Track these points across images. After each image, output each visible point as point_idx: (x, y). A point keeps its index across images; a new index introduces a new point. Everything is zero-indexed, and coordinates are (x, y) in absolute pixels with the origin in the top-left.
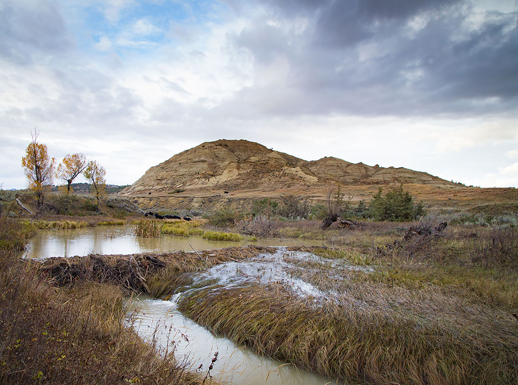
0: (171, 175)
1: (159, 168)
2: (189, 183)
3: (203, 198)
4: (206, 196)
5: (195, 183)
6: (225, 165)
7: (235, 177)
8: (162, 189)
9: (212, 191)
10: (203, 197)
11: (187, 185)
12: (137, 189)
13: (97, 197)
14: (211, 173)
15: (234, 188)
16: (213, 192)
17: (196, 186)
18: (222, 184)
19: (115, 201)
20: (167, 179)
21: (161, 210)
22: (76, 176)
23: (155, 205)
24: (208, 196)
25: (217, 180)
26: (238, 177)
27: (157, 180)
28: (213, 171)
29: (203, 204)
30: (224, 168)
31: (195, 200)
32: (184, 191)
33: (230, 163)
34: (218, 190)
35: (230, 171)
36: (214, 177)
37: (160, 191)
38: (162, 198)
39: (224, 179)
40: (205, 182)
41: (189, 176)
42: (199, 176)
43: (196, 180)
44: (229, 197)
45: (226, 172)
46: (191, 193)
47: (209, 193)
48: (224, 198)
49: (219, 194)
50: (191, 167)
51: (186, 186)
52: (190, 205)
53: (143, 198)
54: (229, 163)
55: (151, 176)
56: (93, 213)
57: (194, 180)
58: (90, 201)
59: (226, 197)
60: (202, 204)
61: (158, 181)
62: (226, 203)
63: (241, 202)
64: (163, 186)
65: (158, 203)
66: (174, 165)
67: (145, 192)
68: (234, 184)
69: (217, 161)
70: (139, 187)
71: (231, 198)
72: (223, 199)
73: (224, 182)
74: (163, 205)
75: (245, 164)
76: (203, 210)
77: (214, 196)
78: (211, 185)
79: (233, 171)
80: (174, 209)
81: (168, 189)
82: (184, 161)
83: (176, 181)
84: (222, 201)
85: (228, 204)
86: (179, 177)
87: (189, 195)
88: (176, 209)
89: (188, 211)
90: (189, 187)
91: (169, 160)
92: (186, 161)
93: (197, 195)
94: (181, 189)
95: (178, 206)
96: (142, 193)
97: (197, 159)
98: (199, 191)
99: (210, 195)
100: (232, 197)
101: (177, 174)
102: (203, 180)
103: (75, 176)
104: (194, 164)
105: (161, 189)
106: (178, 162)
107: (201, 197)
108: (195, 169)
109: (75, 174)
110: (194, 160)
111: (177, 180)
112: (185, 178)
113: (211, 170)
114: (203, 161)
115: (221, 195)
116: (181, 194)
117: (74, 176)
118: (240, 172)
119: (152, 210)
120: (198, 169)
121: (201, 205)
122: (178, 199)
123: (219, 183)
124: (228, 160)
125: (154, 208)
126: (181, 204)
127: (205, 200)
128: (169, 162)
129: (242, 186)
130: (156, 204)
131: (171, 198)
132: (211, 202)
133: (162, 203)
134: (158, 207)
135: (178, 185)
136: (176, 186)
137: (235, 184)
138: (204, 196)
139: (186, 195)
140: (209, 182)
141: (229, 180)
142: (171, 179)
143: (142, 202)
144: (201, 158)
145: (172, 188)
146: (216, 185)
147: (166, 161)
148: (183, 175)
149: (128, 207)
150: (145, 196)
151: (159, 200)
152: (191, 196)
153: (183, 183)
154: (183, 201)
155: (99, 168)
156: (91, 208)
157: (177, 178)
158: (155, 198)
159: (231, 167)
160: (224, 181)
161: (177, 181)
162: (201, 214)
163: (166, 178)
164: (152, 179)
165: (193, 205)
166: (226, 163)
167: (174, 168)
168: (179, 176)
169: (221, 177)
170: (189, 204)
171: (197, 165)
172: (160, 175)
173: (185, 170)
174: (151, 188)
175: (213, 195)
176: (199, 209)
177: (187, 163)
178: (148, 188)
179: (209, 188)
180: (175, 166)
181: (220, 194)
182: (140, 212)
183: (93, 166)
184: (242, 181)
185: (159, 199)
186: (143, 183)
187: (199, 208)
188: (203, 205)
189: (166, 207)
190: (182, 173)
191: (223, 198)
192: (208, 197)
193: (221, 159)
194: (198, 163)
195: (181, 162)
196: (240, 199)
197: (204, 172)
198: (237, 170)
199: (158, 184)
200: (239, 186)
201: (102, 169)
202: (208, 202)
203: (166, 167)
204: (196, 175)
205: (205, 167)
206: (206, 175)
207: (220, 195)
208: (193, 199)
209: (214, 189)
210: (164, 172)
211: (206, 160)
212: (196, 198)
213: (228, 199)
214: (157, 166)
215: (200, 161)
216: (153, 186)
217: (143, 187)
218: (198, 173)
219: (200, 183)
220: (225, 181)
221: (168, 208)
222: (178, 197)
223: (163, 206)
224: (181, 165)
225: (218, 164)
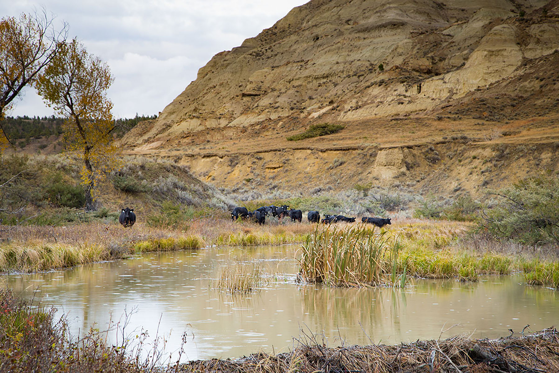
0: (289, 78)
1: (244, 55)
2: (353, 103)
3: (406, 150)
4: (418, 142)
5: (372, 102)
6: (472, 33)
7: (510, 72)
8: (263, 127)
9: (436, 123)
10: (409, 147)
11: (347, 107)
12: (177, 129)
13: (87, 162)
14: (425, 63)
15: (508, 110)
16: (440, 127)
17: (376, 111)
18: (466, 100)
19: (140, 173)
20: (276, 93)
21: (271, 196)
22: (15, 93)
23: (248, 181)
24: (424, 141)
25: (448, 86)
26: (521, 72)
27: (244, 95)
28: (433, 58)
29: (408, 169)
30: (467, 44)
31: (381, 156)
32: (342, 129)
33: (490, 25)
34: (455, 120)
35: (492, 53)
36: (435, 78)
37: (257, 134)
38: (268, 157)
39: (471, 81)
40: (408, 94)
41: (349, 76)
42: (384, 77)
43: (376, 91)
44: (500, 141)
45: (477, 56)
46: (365, 135)
47: (425, 132)
48: (484, 147)
49: (459, 135)
50: (353, 48)
51: (342, 113)
52: (365, 174)
53: (208, 159)
54: (484, 27)
55: (221, 84)
56: (75, 212)
57: (370, 90)
58: (62, 173)
59: (489, 142)
60: (404, 169)
61: (245, 99)
62: (489, 165)
63: (543, 156)
64: (262, 117)
65: (257, 172)
66: (297, 42)
67: (208, 137)
68: (509, 97)
69: (442, 23)
70: (184, 123)
71: (507, 146)
72: (480, 150)
73: (473, 93)
74: (273, 178)
75: (545, 26)
76: (411, 189)
77: (443, 143)
78: (428, 105)
79: (505, 53)
80: (312, 190)
81: (281, 123)
82: (329, 27)
83: (307, 98)
84: (475, 158)
85: (495, 166)
86: (316, 83)
87: (360, 143)
88: (320, 190)
89: (362, 195)
90: (352, 116)
91: (275, 27)
92: (334, 27)
93: (385, 139)
94: (329, 120)
95: (325, 181)
96: (197, 141)
97: (372, 20)
98: (392, 127)
99: (429, 140)
100: (507, 140)
101: (307, 73)
102: (401, 88)
103: (11, 93)
104: (362, 35)
105: (258, 127)
106: (307, 32)
107: (402, 148)
108: (368, 54)
109: (11, 88)
110: (362, 22)
111: (310, 93)
112: (336, 85)
113: (425, 54)
114: (395, 25)
115: (469, 137)
116: (333, 140)
117: (7, 93)
118: (529, 55)
119: (240, 196)
120: (378, 53)
121: (404, 174)
122: (325, 155)
123: (455, 97)
124: (479, 15)
125: (246, 188)
126: (334, 171)
127: (414, 156)
128: (275, 34)
129: (539, 102)
130: (250, 177)
131: (299, 154)
132: (434, 161)
133: (269, 173)
134: (260, 184)
135: (314, 111)
136: (309, 114)
137: (513, 95)
138: (411, 143)
139: (349, 142)
140: (421, 95)
141: (491, 84)
142: (290, 92)
143: (204, 170)
144: (386, 14)
145: (294, 120)
146: (446, 104)
147: (266, 32)
148: (327, 77)
149: (184, 189)
150: (213, 151)
151: (261, 163)
152: (367, 144)
153: (331, 102)
154: (341, 164)
155: (88, 65)
156: (70, 200)
157: (309, 86)
158: (246, 158)
159: (498, 37)
160: (473, 90)
161: (311, 98)
162: (405, 203)
163: (273, 90)
164: (224, 93)
165: (375, 174)
166: (476, 25)
167: (296, 54)
168: (316, 78)
169: (462, 75)
170: (360, 170)
171: (376, 40)
172: (250, 79)
173: (335, 58)
174: (223, 123)
175: (440, 139)
176: (398, 186)
177: (341, 34)
178: (214, 126)
179: (422, 116)
180: (300, 48)
181: (466, 134)
182: (222, 205)
183: (68, 58)
184: (537, 84)
185: (260, 159)
186: (195, 110)
187: (397, 182)
188: (408, 173)
189: (284, 185)
190: (325, 70)
191: (478, 147)
192: (426, 145)
193: (456, 13)
194: (376, 33)
195: (318, 31)
196: (540, 148)
197: (398, 61)
198: (517, 48)
199: (246, 110)
200: (527, 103)
201: (95, 68)
202: (426, 162)
203: (269, 53)
204: (373, 75)
205: (400, 44)
206: (407, 71)
207: (465, 138)
208: (373, 155)
209: (440, 119)
210: (266, 70)
211: (405, 19)
212: (383, 151)
213: (495, 148)
214: (236, 50)
215: (384, 26)
216: (231, 117)
217: (199, 122)
218: (381, 67)
219: (389, 99)
220: (478, 90)
221: (291, 188)
222: (322, 151)
223: (276, 182)
224: (319, 42)
225: (445, 32)
